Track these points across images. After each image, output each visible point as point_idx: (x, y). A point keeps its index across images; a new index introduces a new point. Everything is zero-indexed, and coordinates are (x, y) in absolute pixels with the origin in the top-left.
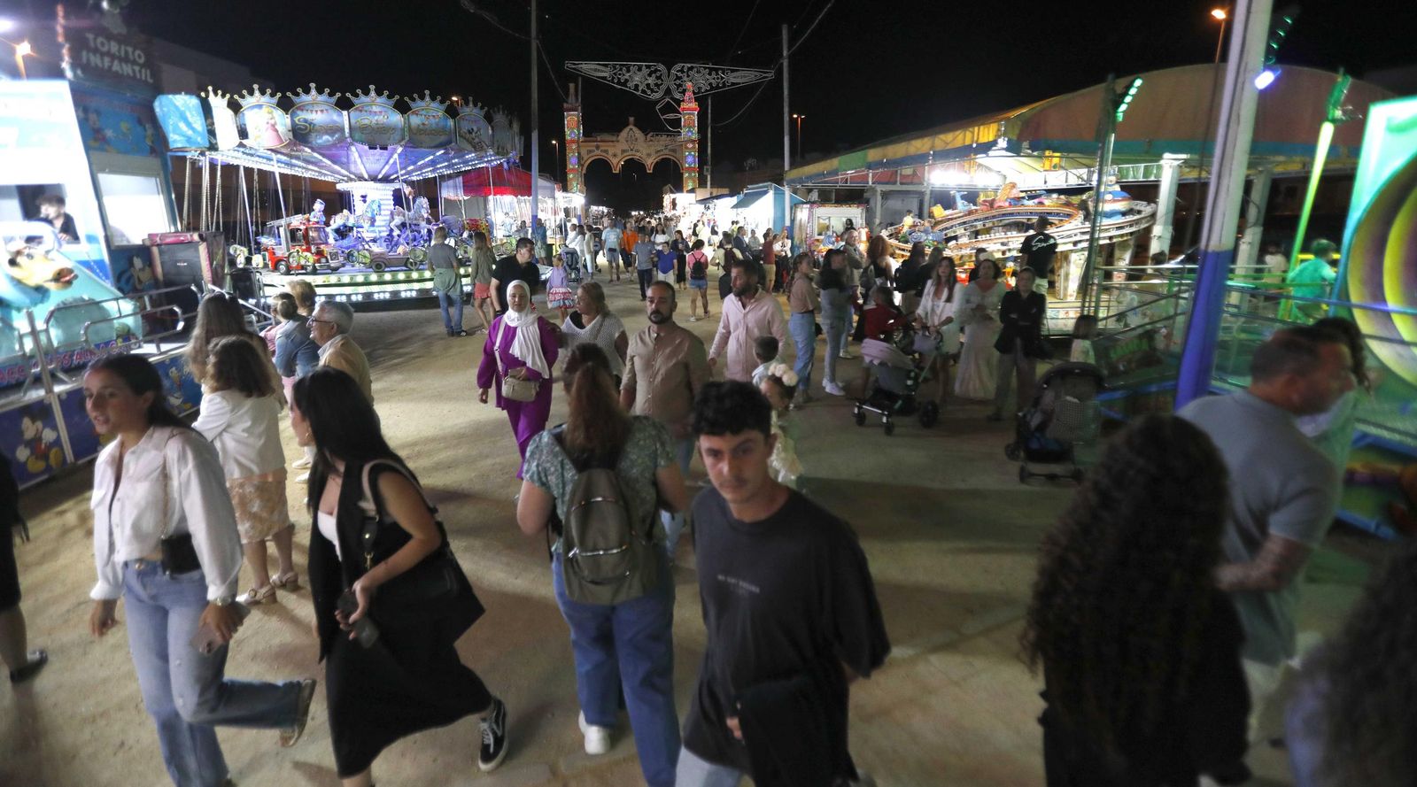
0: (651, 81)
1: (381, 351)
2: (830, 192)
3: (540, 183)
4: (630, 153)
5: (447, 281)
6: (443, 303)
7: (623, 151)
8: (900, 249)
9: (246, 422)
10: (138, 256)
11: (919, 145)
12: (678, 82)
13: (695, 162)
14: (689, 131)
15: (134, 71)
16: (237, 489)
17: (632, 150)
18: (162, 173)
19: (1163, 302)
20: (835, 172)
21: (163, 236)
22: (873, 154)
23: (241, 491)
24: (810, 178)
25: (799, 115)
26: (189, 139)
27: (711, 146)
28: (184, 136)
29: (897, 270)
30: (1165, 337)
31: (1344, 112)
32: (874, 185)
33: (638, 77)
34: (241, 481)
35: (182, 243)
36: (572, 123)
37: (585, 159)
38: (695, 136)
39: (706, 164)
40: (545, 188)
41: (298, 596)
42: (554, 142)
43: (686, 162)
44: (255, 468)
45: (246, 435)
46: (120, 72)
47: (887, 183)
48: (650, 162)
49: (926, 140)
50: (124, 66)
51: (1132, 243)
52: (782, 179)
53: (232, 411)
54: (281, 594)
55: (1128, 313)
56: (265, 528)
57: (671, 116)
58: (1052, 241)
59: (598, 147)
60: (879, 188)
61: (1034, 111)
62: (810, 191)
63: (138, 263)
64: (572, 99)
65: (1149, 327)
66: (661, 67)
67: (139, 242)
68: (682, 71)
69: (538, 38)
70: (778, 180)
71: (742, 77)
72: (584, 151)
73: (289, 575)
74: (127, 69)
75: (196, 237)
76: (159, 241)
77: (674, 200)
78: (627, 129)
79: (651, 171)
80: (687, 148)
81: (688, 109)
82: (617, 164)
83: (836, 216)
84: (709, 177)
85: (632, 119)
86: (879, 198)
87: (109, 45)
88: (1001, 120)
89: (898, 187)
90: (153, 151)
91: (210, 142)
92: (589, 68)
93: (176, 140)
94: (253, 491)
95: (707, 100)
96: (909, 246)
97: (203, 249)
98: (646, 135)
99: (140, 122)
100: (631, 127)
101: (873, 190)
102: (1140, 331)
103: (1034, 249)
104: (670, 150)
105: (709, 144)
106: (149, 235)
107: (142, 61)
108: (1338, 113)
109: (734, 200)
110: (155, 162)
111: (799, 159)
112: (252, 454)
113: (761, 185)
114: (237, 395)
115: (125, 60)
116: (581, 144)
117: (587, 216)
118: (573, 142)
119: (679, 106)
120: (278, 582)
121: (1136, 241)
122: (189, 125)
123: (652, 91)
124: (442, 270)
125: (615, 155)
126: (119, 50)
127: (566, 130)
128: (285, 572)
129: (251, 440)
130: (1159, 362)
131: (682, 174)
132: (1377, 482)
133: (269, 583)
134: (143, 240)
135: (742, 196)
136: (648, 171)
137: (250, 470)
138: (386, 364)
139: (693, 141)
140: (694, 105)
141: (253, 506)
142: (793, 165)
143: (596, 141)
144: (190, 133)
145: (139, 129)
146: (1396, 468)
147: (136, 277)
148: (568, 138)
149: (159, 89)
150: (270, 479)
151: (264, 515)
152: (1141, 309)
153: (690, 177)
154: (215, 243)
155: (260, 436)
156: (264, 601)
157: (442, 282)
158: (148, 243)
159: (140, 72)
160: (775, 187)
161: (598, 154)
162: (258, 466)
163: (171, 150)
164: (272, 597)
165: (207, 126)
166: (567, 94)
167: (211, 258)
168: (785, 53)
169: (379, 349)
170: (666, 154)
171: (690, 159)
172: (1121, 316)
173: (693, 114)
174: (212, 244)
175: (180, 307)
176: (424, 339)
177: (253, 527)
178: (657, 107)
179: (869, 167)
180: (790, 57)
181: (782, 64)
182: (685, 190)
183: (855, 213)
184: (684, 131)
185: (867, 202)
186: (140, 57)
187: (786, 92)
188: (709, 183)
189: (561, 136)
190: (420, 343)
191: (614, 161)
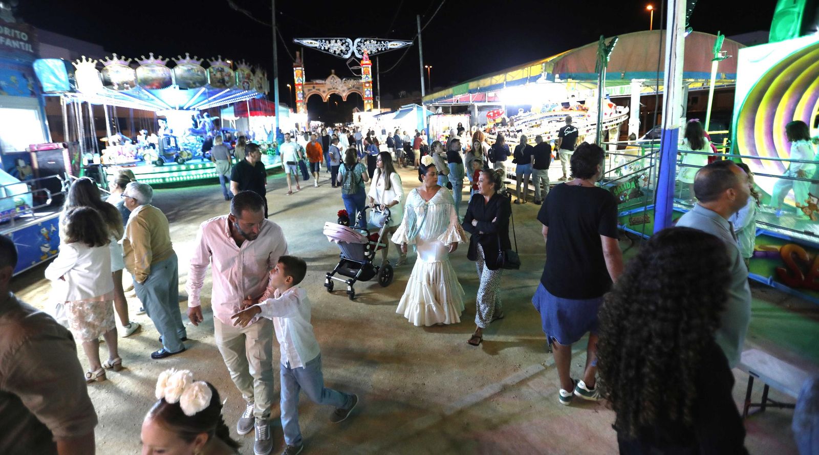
0: (343, 48)
1: (183, 212)
2: (449, 107)
3: (281, 109)
4: (333, 90)
5: (224, 167)
6: (222, 181)
7: (329, 89)
8: (490, 138)
9: (88, 262)
10: (21, 159)
11: (498, 79)
12: (359, 48)
13: (370, 94)
14: (367, 77)
15: (20, 45)
16: (78, 307)
17: (334, 88)
18: (39, 107)
19: (640, 161)
20: (451, 96)
21: (39, 146)
22: (472, 85)
23: (81, 308)
24: (437, 100)
25: (429, 66)
26: (57, 86)
27: (380, 84)
28: (54, 84)
29: (489, 150)
30: (643, 180)
31: (723, 54)
32: (473, 103)
33: (335, 46)
34: (82, 301)
35: (51, 149)
36: (299, 75)
37: (306, 94)
38: (370, 80)
39: (377, 95)
40: (284, 111)
41: (121, 374)
42: (288, 85)
43: (366, 94)
44: (91, 293)
45: (87, 271)
46: (11, 45)
47: (481, 102)
48: (344, 95)
49: (501, 76)
50: (13, 42)
51: (618, 129)
52: (421, 103)
53: (79, 256)
54: (109, 374)
55: (621, 168)
56: (97, 332)
57: (355, 68)
58: (575, 130)
59: (314, 87)
60: (476, 104)
61: (560, 58)
62: (437, 107)
63: (22, 163)
64: (298, 60)
65: (634, 175)
66: (349, 40)
67: (24, 150)
68: (361, 42)
69: (276, 25)
70: (419, 102)
71: (396, 45)
72: (306, 90)
73: (116, 360)
74: (15, 44)
75: (60, 145)
76: (36, 149)
77: (359, 116)
78: (331, 76)
79: (345, 100)
80: (365, 86)
81: (366, 64)
82: (326, 97)
83: (453, 121)
84: (379, 102)
85: (333, 71)
86: (476, 109)
87: (4, 29)
88: (543, 63)
89: (487, 104)
90: (33, 94)
91: (71, 88)
92: (307, 42)
93: (48, 87)
94: (89, 308)
95: (376, 58)
96: (495, 137)
97: (65, 152)
98: (342, 79)
99: (24, 76)
100: (333, 75)
101: (473, 106)
102: (629, 177)
103: (566, 135)
104: (356, 88)
105: (378, 84)
106: (30, 146)
107: (26, 39)
108: (719, 55)
109: (394, 114)
110: (34, 101)
111: (430, 90)
112: (91, 283)
113: (409, 105)
114: (83, 246)
115: (15, 38)
116: (304, 86)
117: (309, 127)
118: (299, 85)
119: (360, 62)
120: (108, 366)
121: (620, 128)
122: (56, 77)
123: (344, 54)
124: (221, 161)
125: (324, 92)
126: (10, 33)
127: (295, 78)
128: (112, 359)
129: (91, 275)
130: (642, 194)
131: (363, 101)
132: (767, 256)
133: (101, 367)
134: (26, 149)
135: (398, 112)
136: (344, 100)
137: (88, 294)
138: (185, 220)
139: (369, 82)
140: (369, 62)
141: (89, 318)
142: (427, 94)
143: (313, 84)
144: (57, 82)
145: (24, 80)
146: (777, 247)
147: (21, 173)
148: (296, 83)
149: (37, 56)
150: (102, 300)
151: (96, 323)
152: (628, 165)
153: (368, 103)
154: (74, 149)
155: (97, 272)
156: (97, 379)
157: (221, 169)
158: (28, 150)
159: (24, 46)
160: (417, 106)
161: (314, 92)
162: (94, 291)
163: (45, 93)
164: (103, 377)
165: (69, 77)
166: (295, 58)
167: (71, 159)
168: (419, 31)
169: (183, 210)
170: (354, 90)
171: (368, 93)
172: (618, 170)
173: (368, 67)
174: (72, 149)
175: (49, 189)
176: (211, 203)
177: (88, 332)
178: (347, 63)
179: (470, 92)
180: (422, 33)
181: (418, 37)
182: (365, 110)
183: (463, 119)
184: (364, 76)
185: (470, 113)
186: (24, 36)
187: (421, 52)
188: (379, 106)
189: (292, 82)
190: (208, 206)
191: (324, 95)
